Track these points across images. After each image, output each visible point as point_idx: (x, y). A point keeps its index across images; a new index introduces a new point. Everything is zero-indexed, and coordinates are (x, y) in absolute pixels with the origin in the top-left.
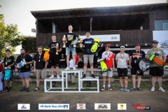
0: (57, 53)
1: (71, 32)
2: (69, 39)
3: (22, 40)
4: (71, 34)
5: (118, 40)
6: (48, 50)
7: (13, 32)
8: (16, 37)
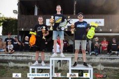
0: (44, 37)
1: (59, 13)
2: (57, 22)
3: (3, 21)
4: (59, 15)
5: (102, 24)
6: (35, 34)
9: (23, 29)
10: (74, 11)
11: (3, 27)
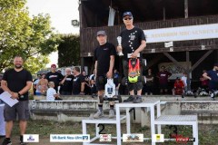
7: (43, 28)
8: (48, 37)
9: (89, 55)
10: (186, 11)
11: (59, 53)
